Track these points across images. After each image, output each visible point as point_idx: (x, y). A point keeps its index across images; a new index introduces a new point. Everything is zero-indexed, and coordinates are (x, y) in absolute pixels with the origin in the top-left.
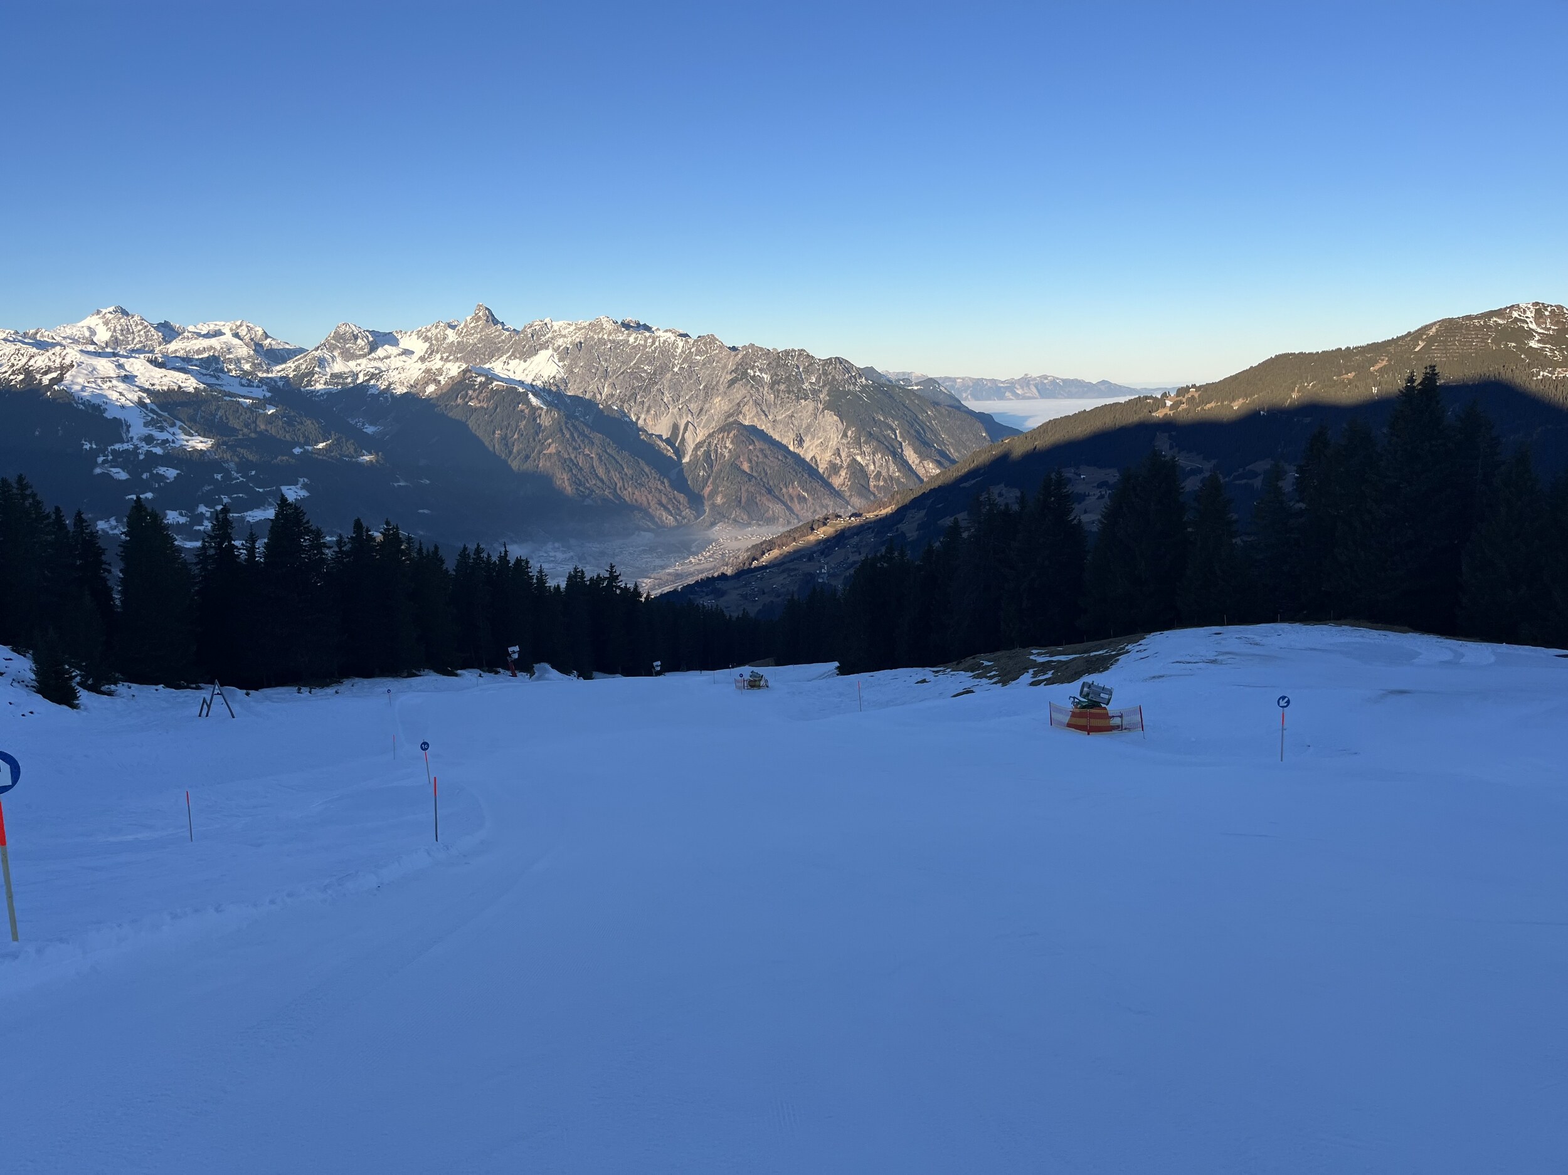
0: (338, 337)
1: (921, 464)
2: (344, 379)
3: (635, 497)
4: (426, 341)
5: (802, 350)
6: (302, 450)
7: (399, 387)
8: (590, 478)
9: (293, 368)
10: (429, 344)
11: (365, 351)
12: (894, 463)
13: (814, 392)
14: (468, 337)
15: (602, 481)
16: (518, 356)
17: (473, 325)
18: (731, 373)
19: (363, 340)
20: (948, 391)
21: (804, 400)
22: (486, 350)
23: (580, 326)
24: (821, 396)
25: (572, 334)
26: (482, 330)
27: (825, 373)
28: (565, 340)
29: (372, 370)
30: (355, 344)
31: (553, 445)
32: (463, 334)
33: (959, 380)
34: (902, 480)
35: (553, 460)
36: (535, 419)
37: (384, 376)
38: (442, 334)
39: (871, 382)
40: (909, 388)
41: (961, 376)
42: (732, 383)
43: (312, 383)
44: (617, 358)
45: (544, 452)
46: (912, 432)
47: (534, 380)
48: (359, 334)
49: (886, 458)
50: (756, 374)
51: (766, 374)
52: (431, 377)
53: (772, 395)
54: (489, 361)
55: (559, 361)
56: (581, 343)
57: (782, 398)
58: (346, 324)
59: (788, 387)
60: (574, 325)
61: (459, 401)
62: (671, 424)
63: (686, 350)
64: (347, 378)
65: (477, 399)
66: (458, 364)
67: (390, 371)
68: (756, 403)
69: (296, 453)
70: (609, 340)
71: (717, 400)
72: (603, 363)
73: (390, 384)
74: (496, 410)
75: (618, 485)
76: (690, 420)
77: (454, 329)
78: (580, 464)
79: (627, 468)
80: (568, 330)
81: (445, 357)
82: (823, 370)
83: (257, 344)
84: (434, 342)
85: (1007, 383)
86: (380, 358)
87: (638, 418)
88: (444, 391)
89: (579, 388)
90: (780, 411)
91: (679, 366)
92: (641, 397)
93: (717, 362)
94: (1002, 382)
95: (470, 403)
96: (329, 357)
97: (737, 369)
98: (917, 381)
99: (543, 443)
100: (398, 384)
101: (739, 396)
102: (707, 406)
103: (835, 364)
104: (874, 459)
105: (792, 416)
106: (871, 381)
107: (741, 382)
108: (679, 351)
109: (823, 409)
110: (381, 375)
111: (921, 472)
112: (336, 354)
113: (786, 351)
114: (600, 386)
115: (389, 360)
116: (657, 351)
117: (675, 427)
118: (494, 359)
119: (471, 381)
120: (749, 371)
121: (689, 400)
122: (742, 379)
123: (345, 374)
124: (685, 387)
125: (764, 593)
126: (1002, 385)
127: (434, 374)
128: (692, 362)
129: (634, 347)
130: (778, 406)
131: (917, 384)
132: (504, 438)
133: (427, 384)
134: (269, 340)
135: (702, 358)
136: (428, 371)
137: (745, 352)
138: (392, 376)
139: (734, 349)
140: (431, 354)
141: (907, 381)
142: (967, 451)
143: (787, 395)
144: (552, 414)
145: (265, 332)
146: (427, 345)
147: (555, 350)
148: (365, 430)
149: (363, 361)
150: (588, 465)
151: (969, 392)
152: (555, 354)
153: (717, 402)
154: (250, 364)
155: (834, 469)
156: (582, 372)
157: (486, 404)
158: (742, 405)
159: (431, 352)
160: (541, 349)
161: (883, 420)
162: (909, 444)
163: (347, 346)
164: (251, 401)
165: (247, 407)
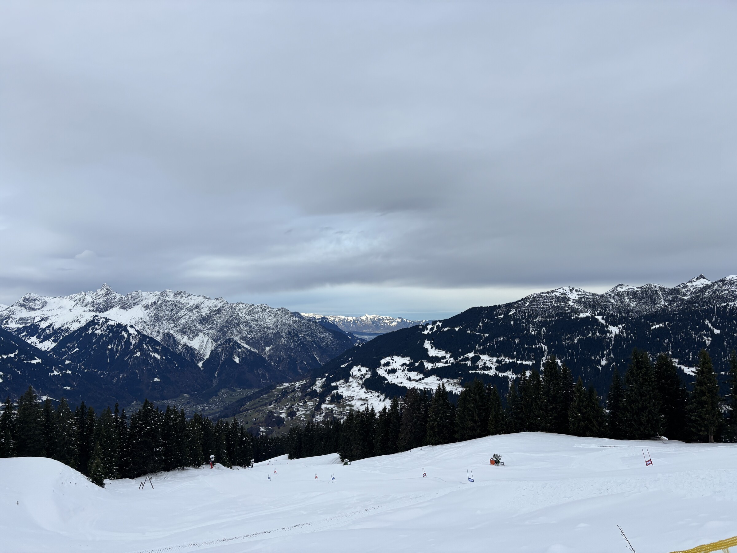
0: (25, 300)
1: (322, 356)
2: (26, 321)
4: (74, 301)
5: (265, 305)
7: (57, 324)
8: (158, 368)
11: (39, 306)
14: (97, 299)
16: (123, 308)
17: (100, 293)
19: (39, 301)
20: (332, 323)
22: (107, 306)
23: (156, 294)
25: (152, 298)
26: (105, 296)
28: (148, 300)
30: (34, 303)
31: (139, 352)
32: (94, 298)
34: (313, 364)
35: (138, 359)
36: (130, 339)
37: (49, 319)
38: (83, 298)
40: (315, 321)
43: (8, 323)
44: (174, 309)
45: (135, 355)
47: (131, 320)
48: (37, 298)
49: (305, 354)
50: (243, 316)
51: (248, 315)
52: (76, 320)
55: (144, 311)
56: (156, 302)
58: (30, 293)
60: (153, 293)
61: (90, 331)
62: (200, 340)
63: (209, 305)
65: (100, 330)
66: (91, 313)
67: (53, 316)
70: (171, 301)
72: (167, 311)
73: (52, 323)
74: (110, 335)
76: (209, 338)
79: (177, 362)
80: (150, 296)
81: (84, 309)
82: (275, 313)
84: (78, 302)
86: (48, 310)
88: (82, 326)
95: (96, 332)
96: (19, 309)
98: (319, 318)
99: (134, 351)
103: (281, 311)
106: (298, 318)
108: (205, 305)
112: (23, 308)
113: (257, 305)
115: (53, 311)
116: (194, 306)
117: (202, 342)
118: (110, 310)
119: (97, 321)
120: (240, 314)
123: (27, 318)
124: (207, 322)
127: (78, 318)
128: (211, 311)
129: (183, 304)
133: (73, 323)
135: (217, 308)
136: (74, 316)
138: (54, 319)
147: (143, 305)
149: (39, 311)
150: (156, 361)
151: (341, 323)
157: (105, 332)
160: (135, 305)
161: (303, 336)
163: (30, 304)
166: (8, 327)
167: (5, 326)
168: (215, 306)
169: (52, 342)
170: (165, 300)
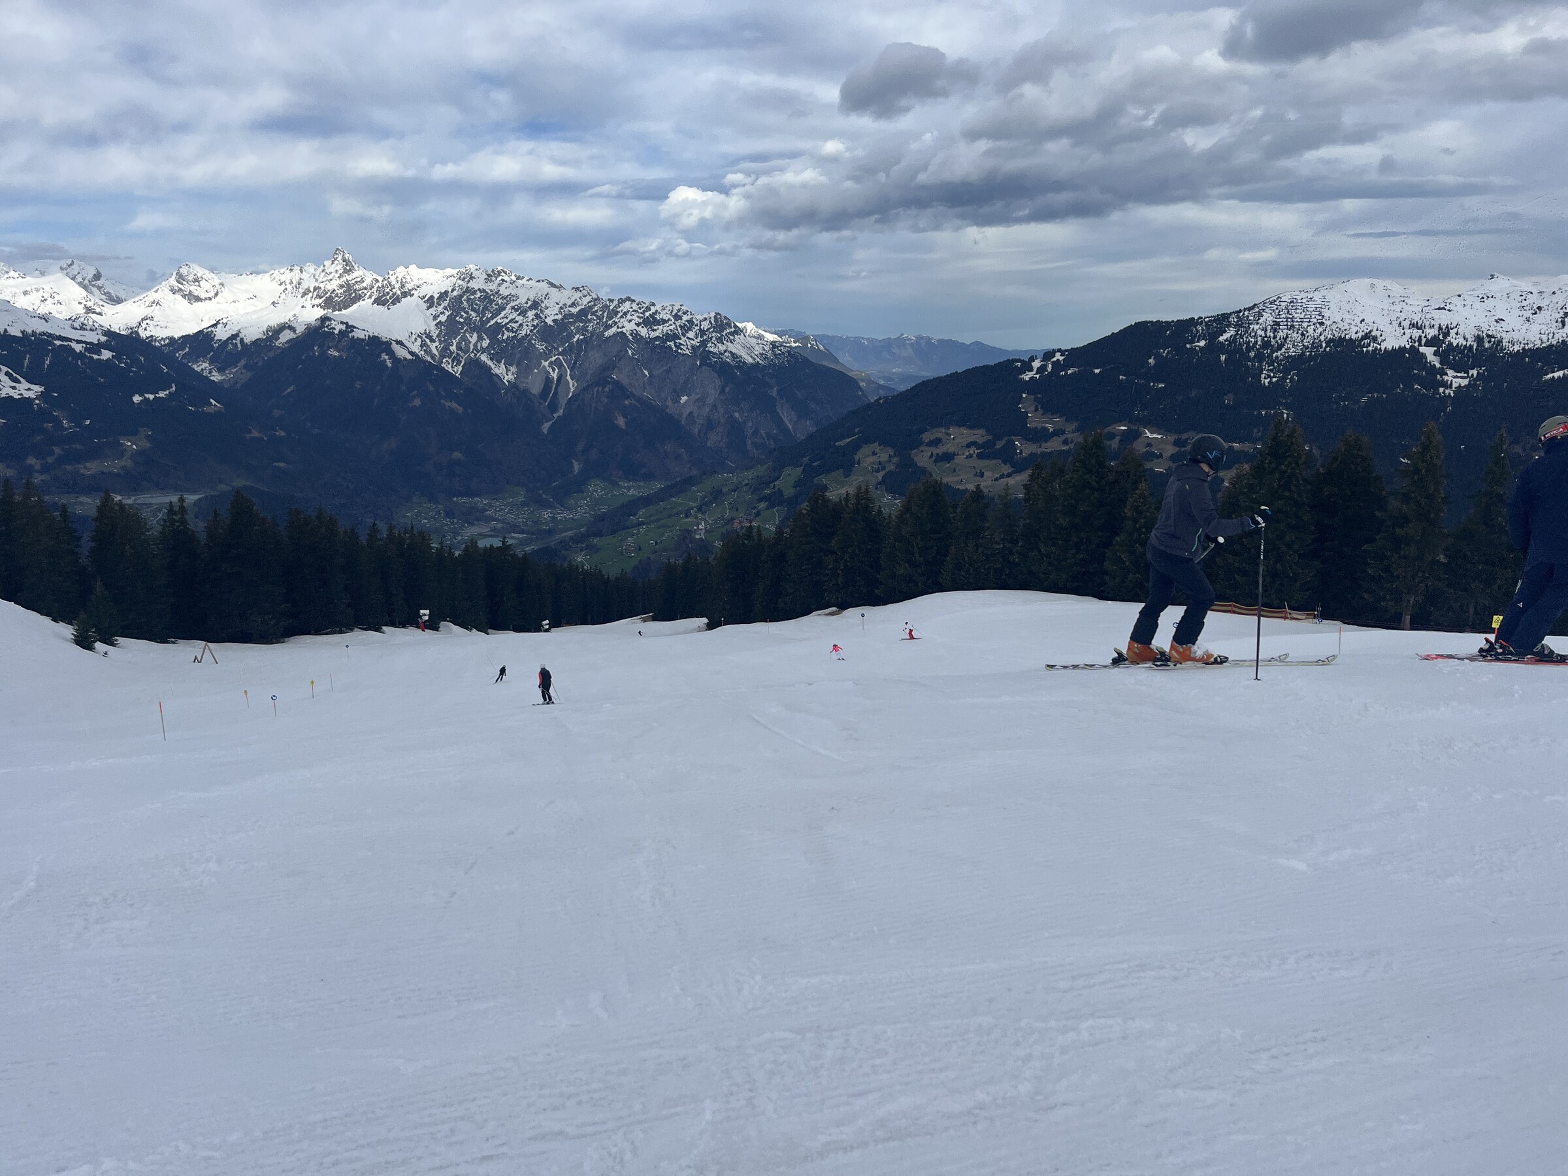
0: (182, 279)
4: (279, 286)
6: (142, 398)
7: (249, 333)
8: (458, 432)
10: (283, 289)
11: (210, 293)
12: (770, 421)
13: (691, 347)
14: (326, 283)
20: (826, 349)
21: (681, 356)
22: (346, 296)
23: (447, 275)
24: (699, 352)
25: (439, 282)
26: (341, 276)
27: (703, 329)
28: (432, 288)
29: (218, 315)
32: (320, 280)
36: (399, 371)
38: (297, 278)
40: (788, 345)
43: (152, 328)
44: (486, 309)
45: (410, 404)
50: (633, 328)
51: (643, 327)
52: (286, 325)
53: (649, 350)
54: (349, 307)
55: (426, 310)
56: (448, 292)
59: (665, 341)
60: (441, 273)
61: (317, 350)
62: (543, 378)
63: (560, 302)
65: (337, 348)
66: (315, 310)
68: (632, 358)
69: (135, 401)
70: (479, 289)
71: (591, 353)
73: (239, 330)
74: (357, 359)
75: (488, 439)
76: (563, 374)
80: (434, 278)
84: (288, 286)
85: (884, 342)
86: (228, 301)
88: (299, 339)
91: (552, 319)
92: (512, 349)
93: (593, 314)
94: (880, 341)
95: (329, 352)
99: (408, 395)
100: (248, 330)
101: (615, 351)
102: (581, 359)
104: (751, 416)
108: (553, 302)
109: (700, 364)
110: (228, 321)
112: (178, 296)
114: (469, 336)
115: (238, 304)
116: (530, 302)
117: (548, 380)
118: (354, 306)
119: (329, 329)
120: (625, 324)
121: (563, 353)
125: (640, 550)
126: (879, 344)
127: (289, 321)
128: (565, 315)
129: (505, 298)
132: (366, 389)
133: (281, 331)
135: (577, 310)
136: (282, 318)
143: (664, 350)
144: (418, 365)
147: (421, 298)
148: (212, 378)
149: (209, 305)
150: (455, 418)
151: (847, 350)
152: (420, 302)
153: (591, 356)
156: (449, 322)
157: (347, 355)
158: (617, 359)
160: (405, 296)
162: (787, 402)
163: (191, 287)
164: (84, 346)
165: (81, 351)
166: (152, 336)
167: (147, 333)
168: (573, 305)
169: (244, 371)
170: (468, 287)
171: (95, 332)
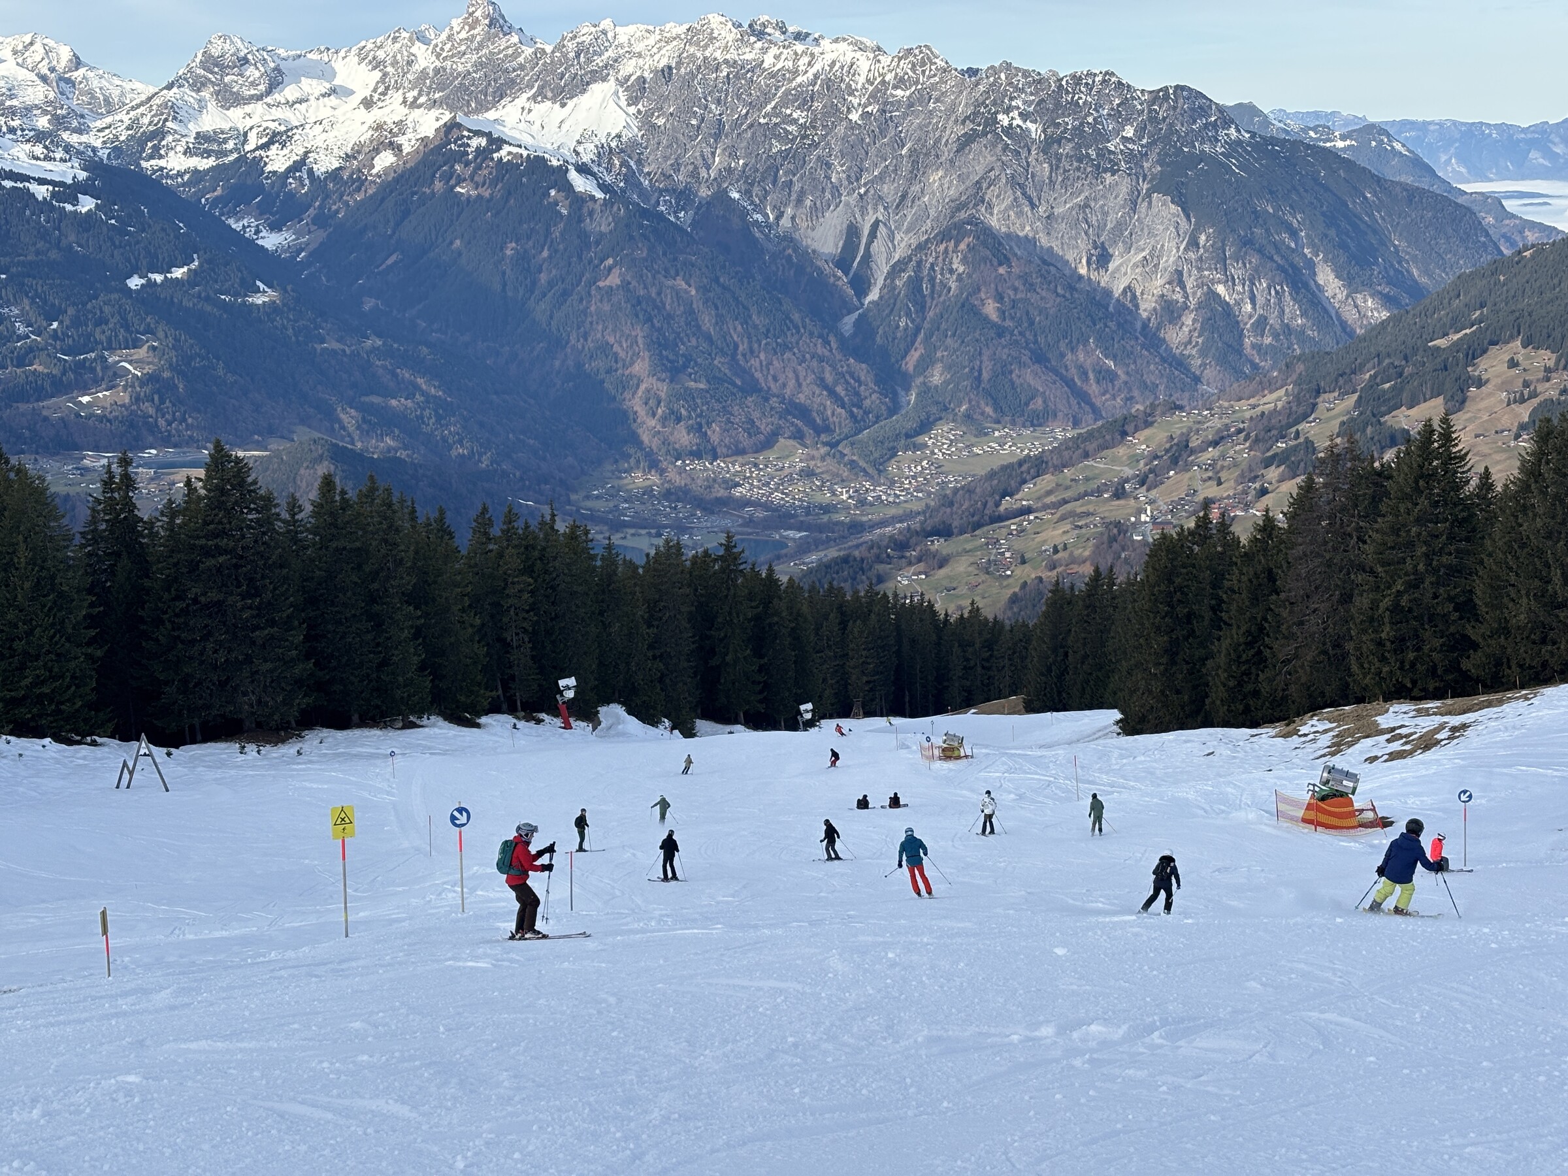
0: (212, 63)
1: (1350, 300)
2: (220, 144)
3: (772, 372)
4: (374, 68)
5: (1107, 73)
6: (143, 281)
7: (323, 157)
8: (687, 335)
9: (127, 122)
10: (380, 74)
11: (259, 87)
12: (1294, 300)
13: (1130, 156)
14: (455, 59)
15: (709, 338)
16: (550, 94)
17: (463, 35)
18: (963, 122)
19: (257, 68)
20: (1408, 150)
21: (1109, 174)
22: (489, 84)
23: (668, 35)
24: (1145, 165)
25: (655, 50)
26: (481, 46)
27: (1153, 119)
28: (641, 62)
29: (273, 125)
30: (241, 75)
31: (616, 271)
32: (444, 54)
33: (1432, 128)
34: (1310, 333)
35: (615, 299)
36: (580, 220)
37: (296, 137)
38: (405, 53)
39: (1247, 136)
40: (1328, 145)
41: (1437, 119)
42: (966, 142)
43: (162, 152)
44: (739, 98)
45: (601, 284)
46: (1332, 233)
47: (579, 142)
48: (250, 56)
49: (1278, 288)
50: (1015, 123)
51: (1035, 122)
52: (385, 140)
53: (1046, 165)
54: (494, 104)
55: (629, 105)
56: (670, 68)
57: (1065, 171)
58: (225, 38)
59: (1078, 147)
60: (658, 32)
61: (438, 185)
62: (845, 226)
63: (875, 79)
64: (225, 141)
65: (472, 180)
66: (435, 113)
67: (308, 126)
68: (1013, 182)
69: (134, 288)
70: (726, 62)
71: (935, 177)
72: (713, 107)
73: (306, 153)
74: (507, 201)
75: (741, 348)
76: (881, 218)
77: (429, 44)
78: (668, 307)
79: (759, 313)
80: (646, 42)
81: (410, 99)
82: (1150, 111)
83: (61, 79)
84: (390, 69)
85: (1533, 132)
86: (288, 102)
87: (779, 217)
88: (408, 166)
89: (666, 158)
90: (1061, 195)
91: (860, 112)
92: (786, 174)
93: (937, 100)
94: (1524, 130)
95: (458, 189)
96: (192, 100)
97: (976, 113)
98: (1345, 130)
99: (597, 266)
100: (322, 152)
101: (980, 169)
102: (915, 188)
103: (1176, 101)
104: (1252, 291)
105: (1087, 206)
106: (1248, 132)
107: (984, 141)
108: (861, 80)
109: (1148, 190)
110: (290, 134)
111: (1350, 315)
112: (206, 94)
113: (1073, 76)
114: (707, 151)
115: (304, 105)
116: (819, 82)
117: (852, 231)
118: (503, 102)
119: (460, 146)
120: (1000, 117)
121: (881, 178)
122: (985, 134)
123: (222, 133)
124: (872, 151)
125: (1023, 562)
126: (1523, 136)
127: (390, 132)
128: (886, 103)
129: (773, 75)
130: (1057, 186)
131: (1343, 138)
132: (522, 258)
133: (377, 151)
134: (82, 71)
135: (908, 93)
136: (379, 127)
137: (992, 79)
138: (311, 137)
139: (972, 72)
140: (384, 94)
141: (1326, 132)
142: (1447, 274)
143: (1075, 164)
144: (615, 208)
145: (74, 55)
146: (377, 75)
147: (621, 83)
148: (260, 242)
149: (258, 108)
150: (682, 308)
151: (1452, 150)
152: (621, 90)
153: (935, 181)
154: (49, 117)
155: (1170, 311)
156: (673, 124)
157: (489, 191)
158: (984, 185)
159: (385, 87)
160: (594, 80)
161: (1271, 211)
162: (1325, 261)
163: (227, 79)
164: (51, 188)
165: (45, 199)
166: (161, 169)
167: (153, 162)
168: (900, 83)
169: (313, 228)
170: (705, 58)
171: (69, 164)
